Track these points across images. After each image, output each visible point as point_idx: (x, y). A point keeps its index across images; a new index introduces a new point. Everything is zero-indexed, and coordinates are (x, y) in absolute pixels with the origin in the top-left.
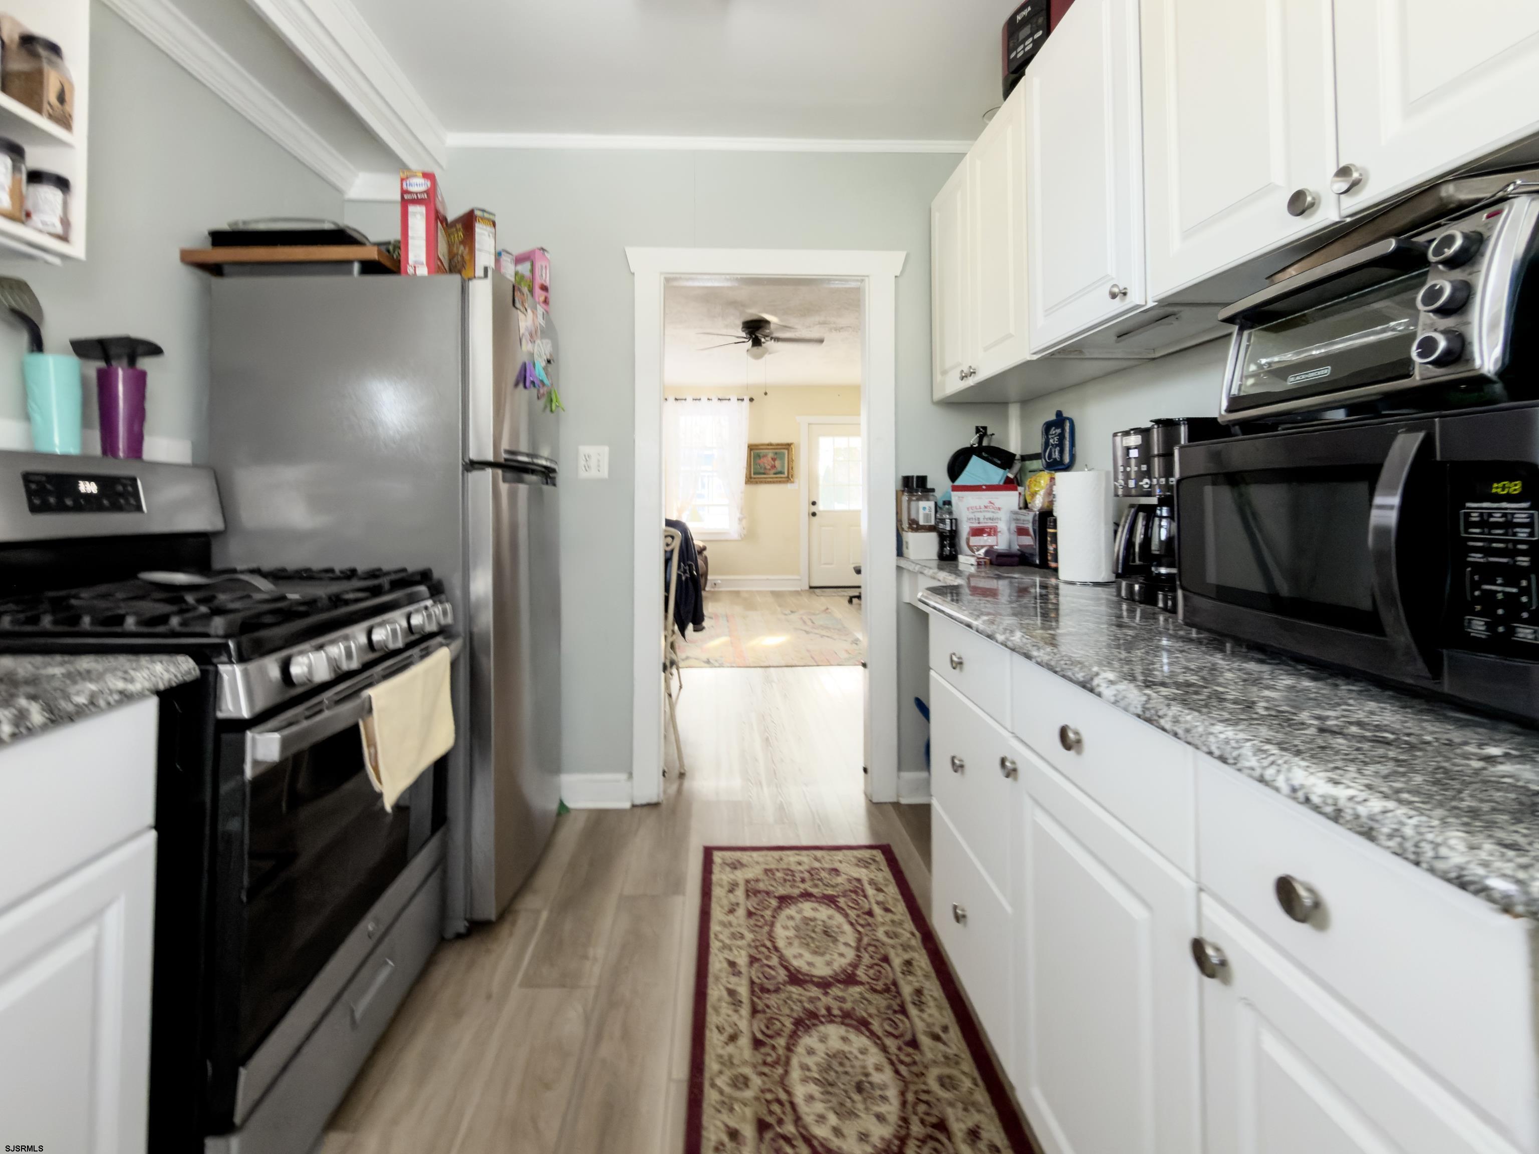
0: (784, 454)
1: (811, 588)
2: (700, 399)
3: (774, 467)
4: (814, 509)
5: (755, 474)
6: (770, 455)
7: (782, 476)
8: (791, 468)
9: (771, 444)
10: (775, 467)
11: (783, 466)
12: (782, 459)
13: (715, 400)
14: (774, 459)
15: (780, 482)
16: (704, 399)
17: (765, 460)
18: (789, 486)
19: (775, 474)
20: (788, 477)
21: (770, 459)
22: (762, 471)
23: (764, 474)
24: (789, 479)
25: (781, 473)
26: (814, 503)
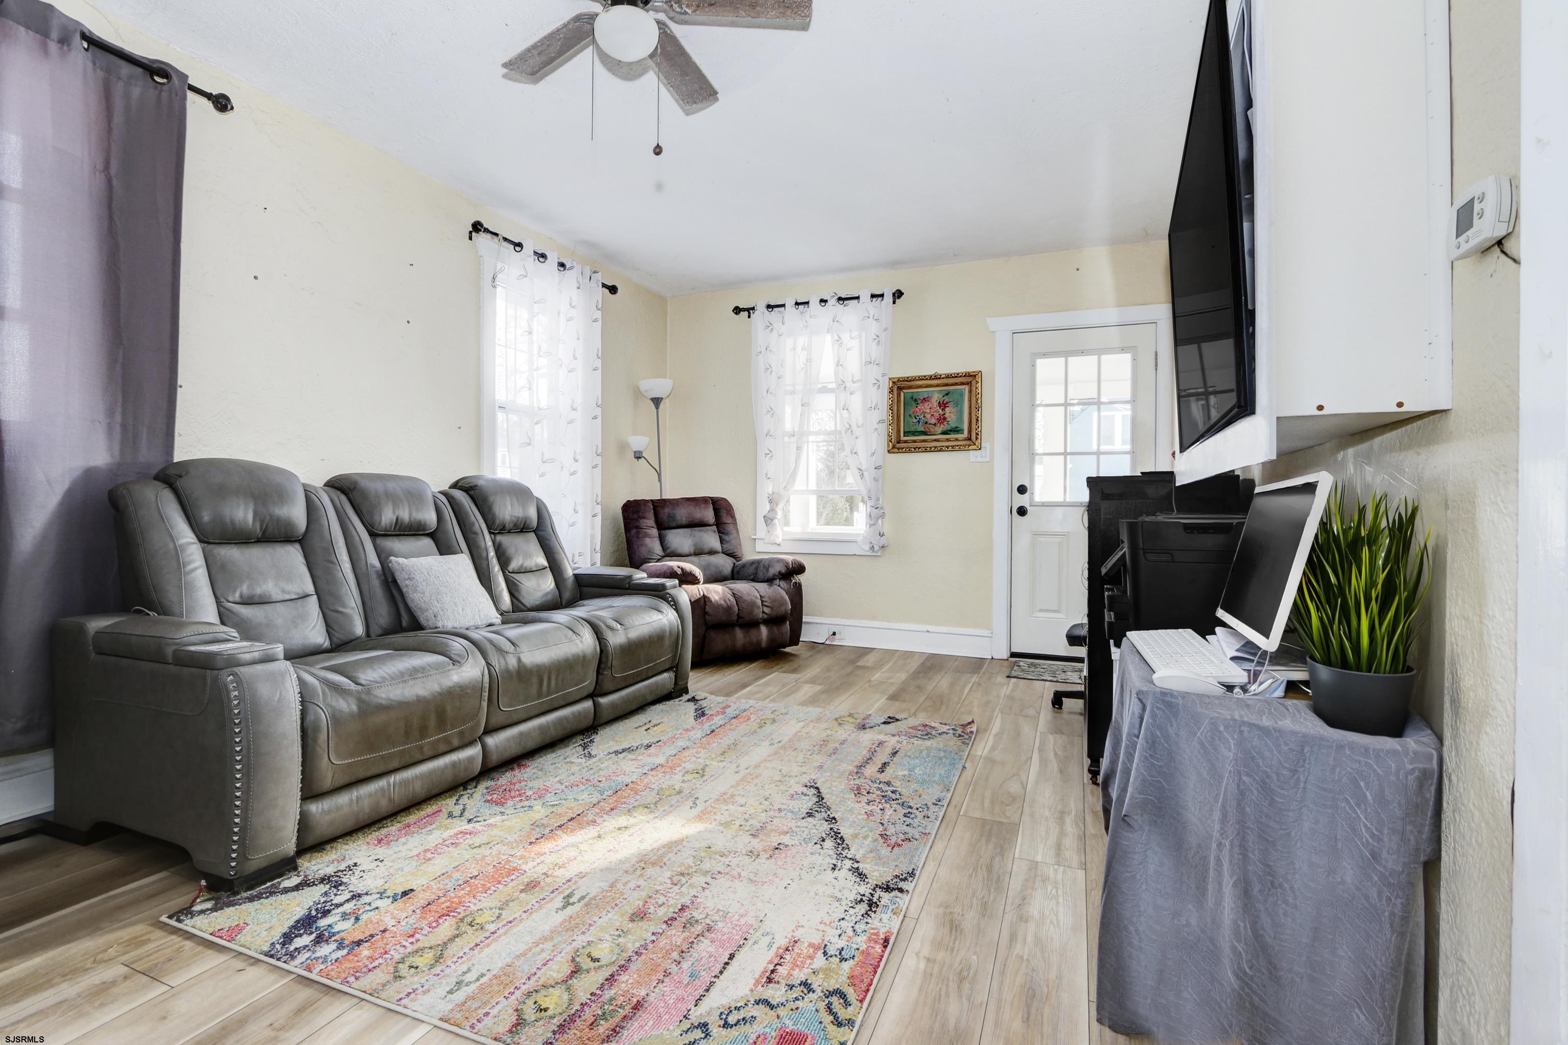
0: (962, 395)
1: (1013, 655)
2: (807, 303)
3: (942, 419)
4: (1022, 500)
5: (906, 433)
6: (936, 396)
7: (959, 436)
8: (975, 420)
9: (936, 377)
10: (945, 419)
11: (960, 419)
12: (958, 404)
13: (832, 302)
14: (943, 405)
15: (953, 449)
16: (815, 302)
17: (925, 407)
18: (973, 456)
19: (944, 433)
20: (969, 439)
21: (936, 404)
22: (921, 428)
23: (924, 433)
24: (972, 440)
25: (957, 430)
26: (1022, 490)
